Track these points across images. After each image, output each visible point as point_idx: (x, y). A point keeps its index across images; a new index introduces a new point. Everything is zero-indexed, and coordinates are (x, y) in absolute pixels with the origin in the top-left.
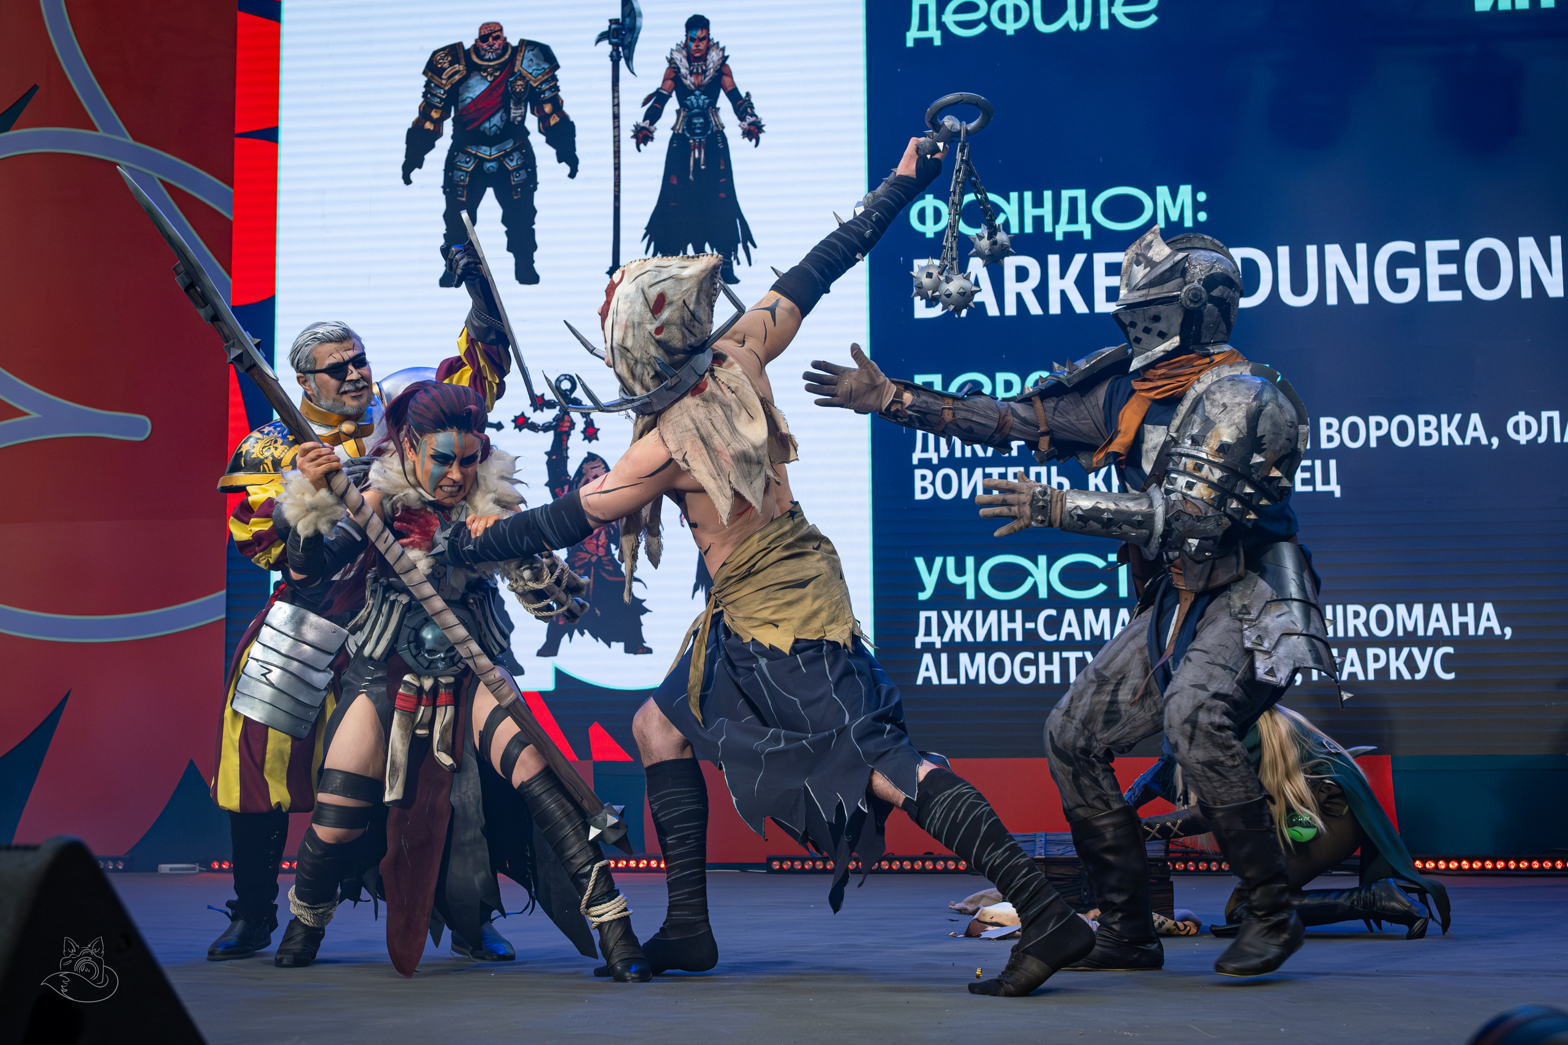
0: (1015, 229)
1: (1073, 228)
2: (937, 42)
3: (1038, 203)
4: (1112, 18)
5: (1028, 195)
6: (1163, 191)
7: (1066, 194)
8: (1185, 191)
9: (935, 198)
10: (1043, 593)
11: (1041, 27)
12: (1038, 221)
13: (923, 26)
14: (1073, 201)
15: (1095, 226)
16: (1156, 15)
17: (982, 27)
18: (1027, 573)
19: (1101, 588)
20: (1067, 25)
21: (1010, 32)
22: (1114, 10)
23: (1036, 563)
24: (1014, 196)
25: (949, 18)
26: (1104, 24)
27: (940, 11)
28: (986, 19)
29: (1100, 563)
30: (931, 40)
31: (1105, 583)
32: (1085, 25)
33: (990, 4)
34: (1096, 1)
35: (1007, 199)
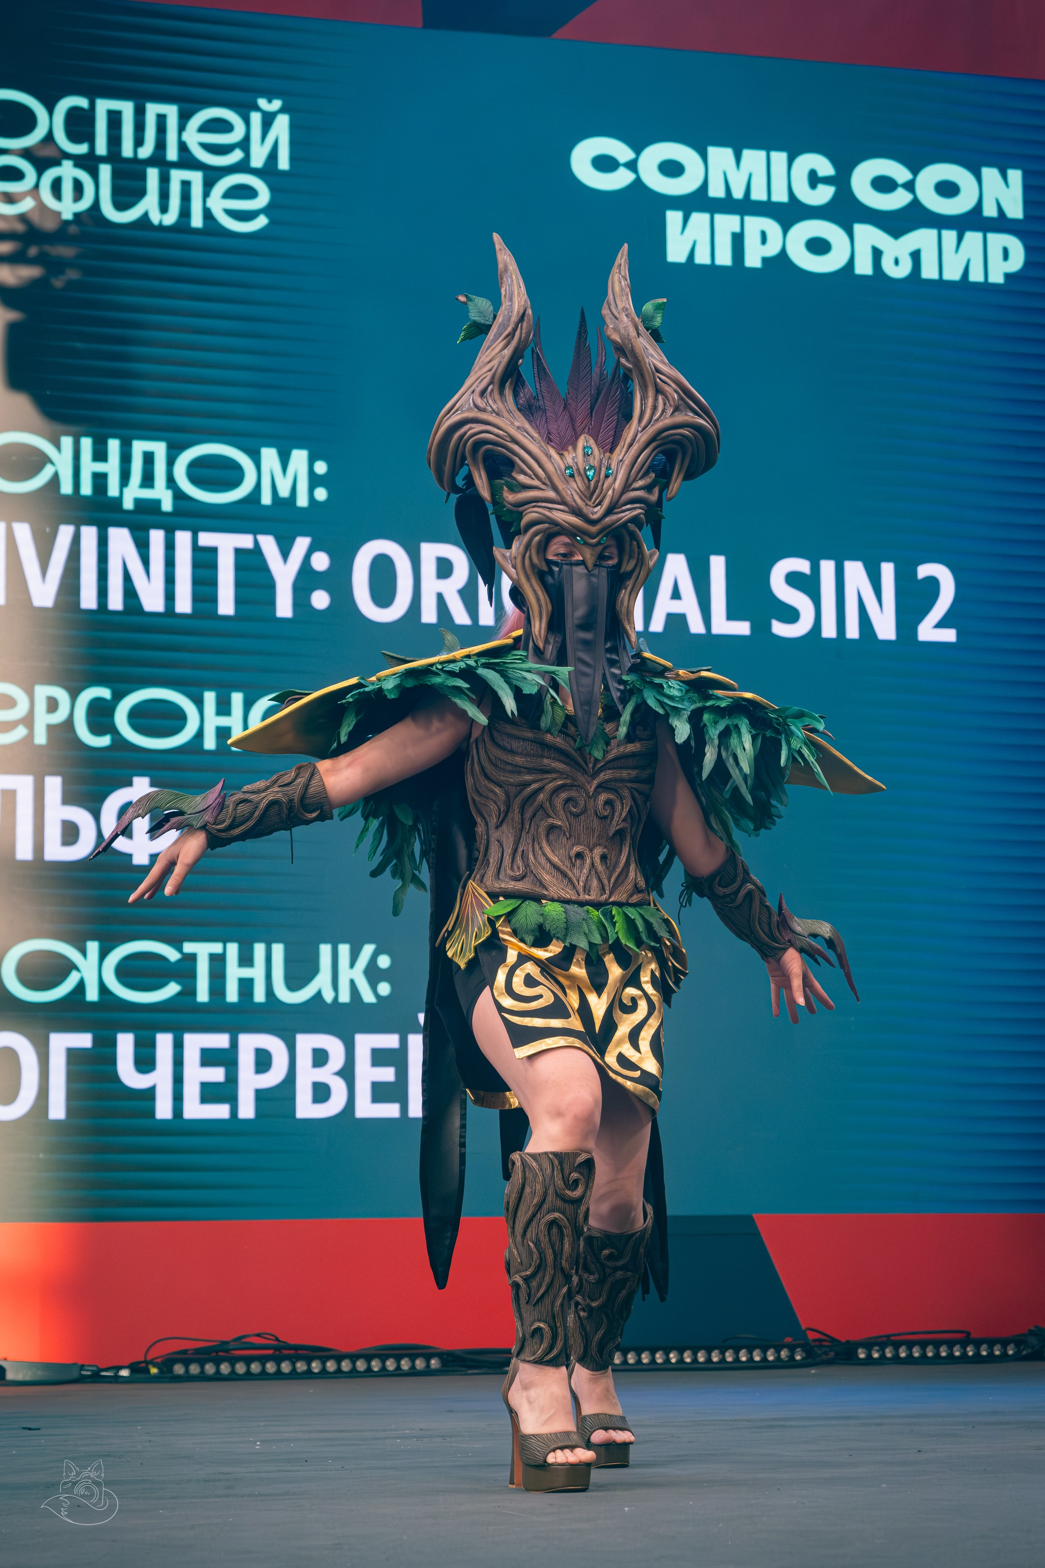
0: (66, 488)
1: (147, 494)
3: (100, 455)
4: (208, 214)
5: (86, 443)
6: (270, 456)
7: (139, 447)
8: (299, 457)
10: (92, 994)
11: (109, 211)
12: (100, 479)
14: (149, 458)
15: (179, 495)
16: (267, 216)
17: (28, 204)
18: (69, 967)
19: (172, 989)
20: (146, 215)
22: (210, 203)
23: (83, 952)
24: (67, 442)
26: (197, 221)
28: (34, 193)
29: (172, 955)
31: (178, 983)
32: (171, 218)
33: (40, 173)
34: (186, 185)
35: (58, 446)
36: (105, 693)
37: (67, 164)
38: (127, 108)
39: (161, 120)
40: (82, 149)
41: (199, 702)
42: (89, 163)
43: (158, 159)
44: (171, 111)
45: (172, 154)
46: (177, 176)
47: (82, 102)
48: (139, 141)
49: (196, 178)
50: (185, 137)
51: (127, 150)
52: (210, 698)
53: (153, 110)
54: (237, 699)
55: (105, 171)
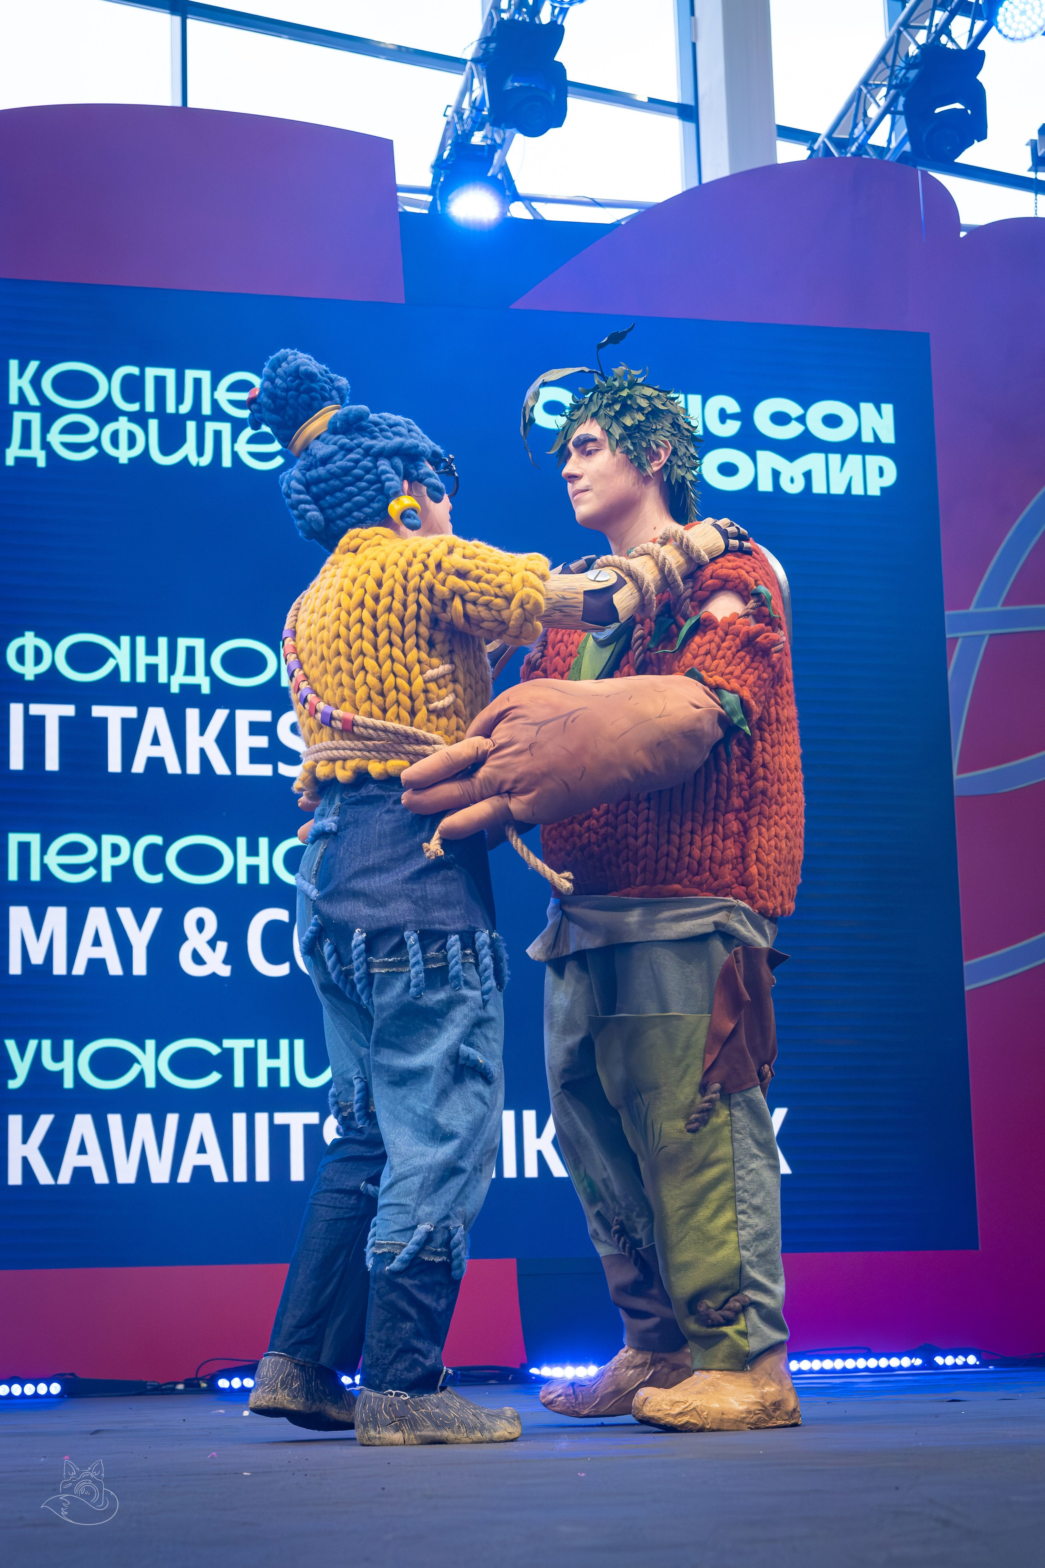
0: (125, 677)
1: (190, 680)
2: (41, 463)
3: (152, 650)
4: (235, 456)
5: (141, 641)
7: (183, 643)
9: (37, 635)
10: (150, 1082)
11: (156, 456)
12: (152, 670)
13: (26, 443)
14: (191, 651)
15: (215, 681)
16: (282, 458)
17: (92, 452)
18: (133, 1060)
19: (215, 1078)
20: (186, 460)
21: (123, 460)
22: (237, 448)
23: (143, 1049)
24: (125, 640)
25: (55, 438)
26: (227, 462)
27: (45, 429)
28: (97, 443)
29: (215, 1050)
30: (34, 460)
31: (219, 1072)
32: (206, 460)
33: (102, 425)
34: (218, 435)
35: (118, 643)
36: (158, 840)
37: (123, 420)
38: (170, 374)
39: (198, 382)
40: (135, 407)
41: (234, 848)
42: (140, 418)
43: (195, 413)
44: (205, 376)
45: (206, 410)
46: (210, 427)
47: (135, 370)
48: (180, 400)
49: (226, 428)
50: (217, 395)
51: (171, 408)
52: (242, 842)
53: (190, 375)
54: (263, 843)
55: (153, 424)
